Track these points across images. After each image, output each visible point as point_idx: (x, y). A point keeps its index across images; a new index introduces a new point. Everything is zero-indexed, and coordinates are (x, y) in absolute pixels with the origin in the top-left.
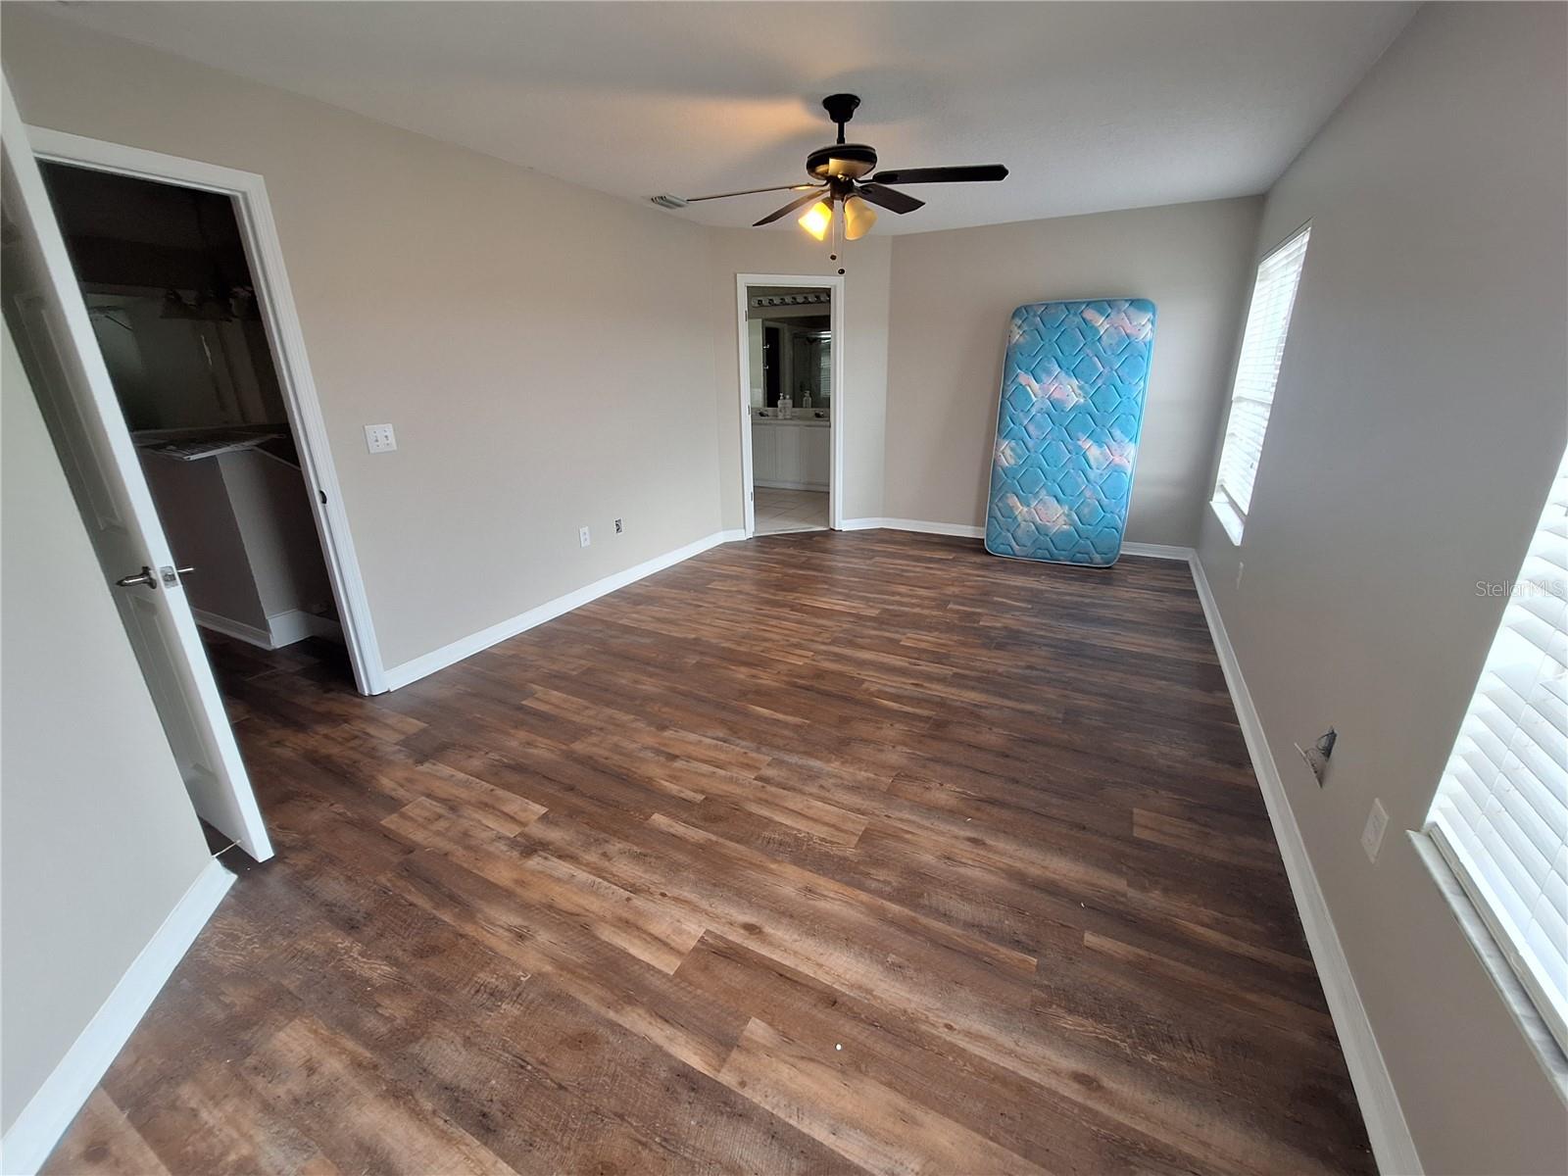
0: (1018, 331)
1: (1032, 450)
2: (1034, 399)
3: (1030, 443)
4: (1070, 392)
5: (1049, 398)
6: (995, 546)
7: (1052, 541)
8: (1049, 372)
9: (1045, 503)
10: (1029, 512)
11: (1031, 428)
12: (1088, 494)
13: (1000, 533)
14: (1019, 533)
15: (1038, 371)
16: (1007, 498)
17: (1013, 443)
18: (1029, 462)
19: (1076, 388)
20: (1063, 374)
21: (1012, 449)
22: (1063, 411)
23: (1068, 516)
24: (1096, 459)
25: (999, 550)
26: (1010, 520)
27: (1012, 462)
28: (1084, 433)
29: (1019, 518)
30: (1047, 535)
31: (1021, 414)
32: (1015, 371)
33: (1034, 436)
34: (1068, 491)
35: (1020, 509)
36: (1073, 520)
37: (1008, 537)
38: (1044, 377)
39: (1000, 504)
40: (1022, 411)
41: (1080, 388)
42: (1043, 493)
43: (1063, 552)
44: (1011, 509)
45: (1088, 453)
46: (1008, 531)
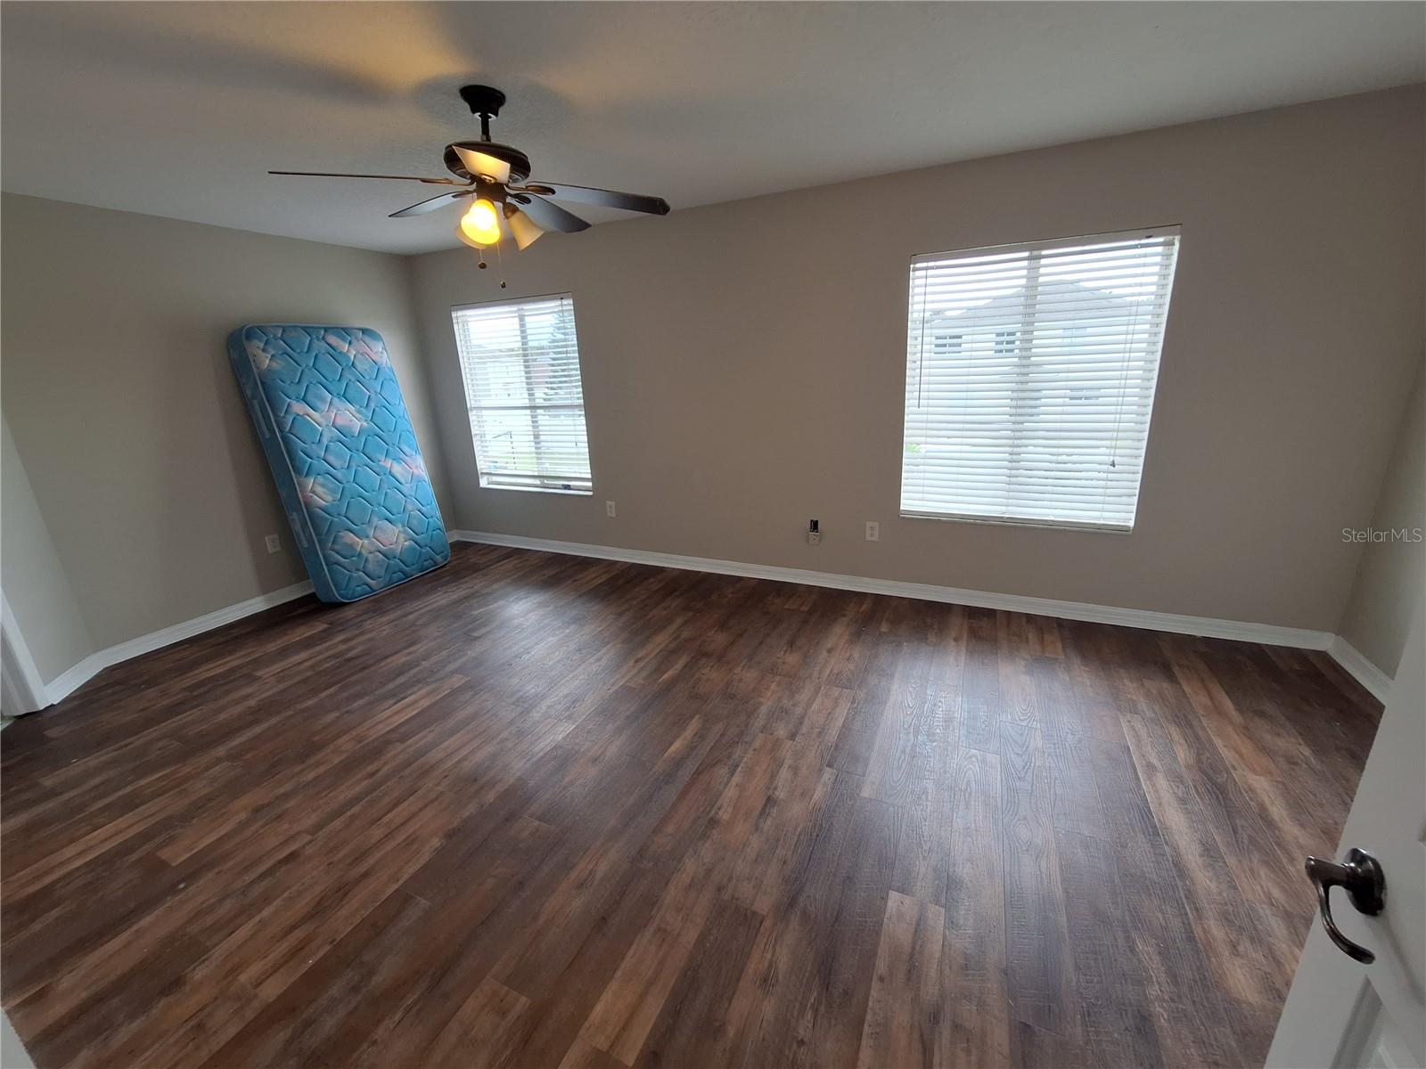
0: (265, 354)
1: (344, 482)
2: (320, 429)
3: (339, 474)
4: (350, 417)
5: (334, 425)
6: (351, 592)
7: (401, 561)
8: (323, 400)
9: (381, 529)
10: (372, 543)
11: (331, 459)
12: (409, 507)
13: (351, 577)
14: (370, 567)
15: (310, 398)
16: (342, 537)
17: (320, 479)
18: (347, 493)
19: (354, 413)
20: (336, 400)
21: (323, 486)
22: (353, 437)
23: (405, 532)
24: (402, 475)
25: (356, 594)
26: (354, 558)
27: (329, 498)
28: (382, 454)
29: (364, 552)
30: (395, 557)
31: (314, 446)
32: (284, 401)
33: (338, 466)
34: (394, 511)
35: (361, 544)
36: (410, 534)
37: (360, 576)
38: (319, 404)
39: (337, 547)
40: (313, 443)
41: (359, 412)
42: (375, 519)
43: (413, 567)
44: (351, 546)
45: (392, 471)
46: (358, 570)
